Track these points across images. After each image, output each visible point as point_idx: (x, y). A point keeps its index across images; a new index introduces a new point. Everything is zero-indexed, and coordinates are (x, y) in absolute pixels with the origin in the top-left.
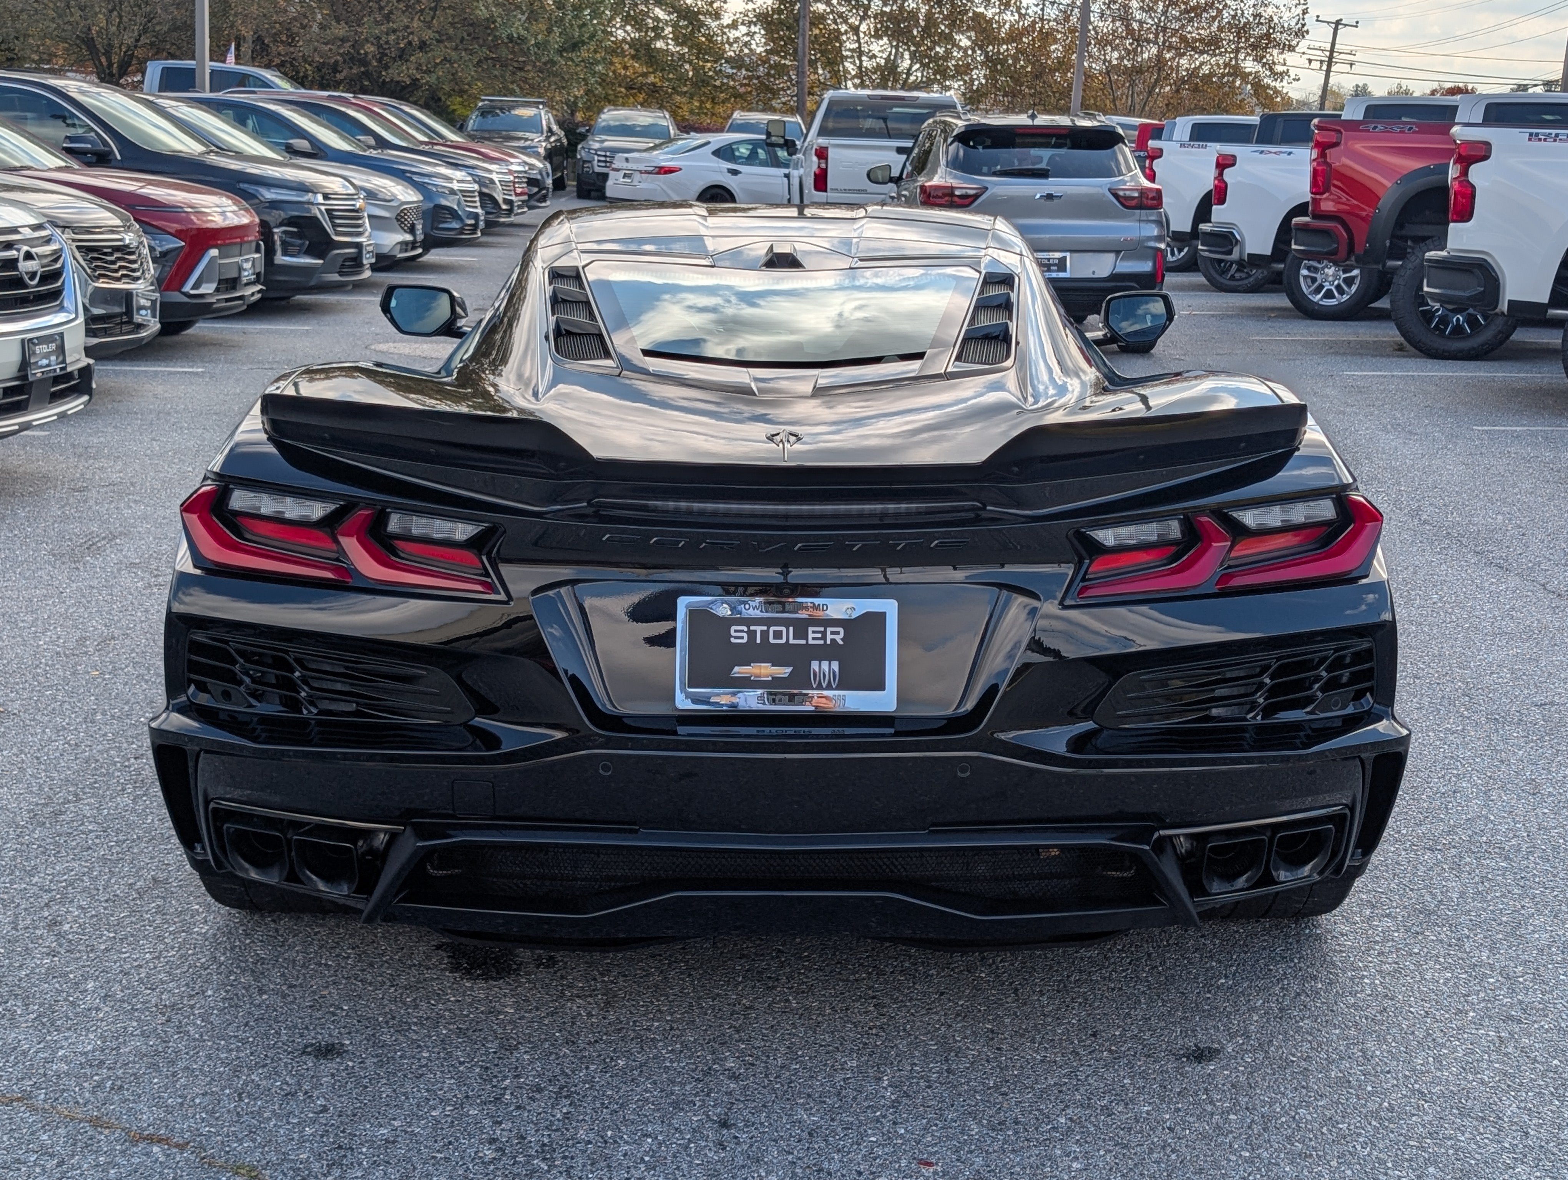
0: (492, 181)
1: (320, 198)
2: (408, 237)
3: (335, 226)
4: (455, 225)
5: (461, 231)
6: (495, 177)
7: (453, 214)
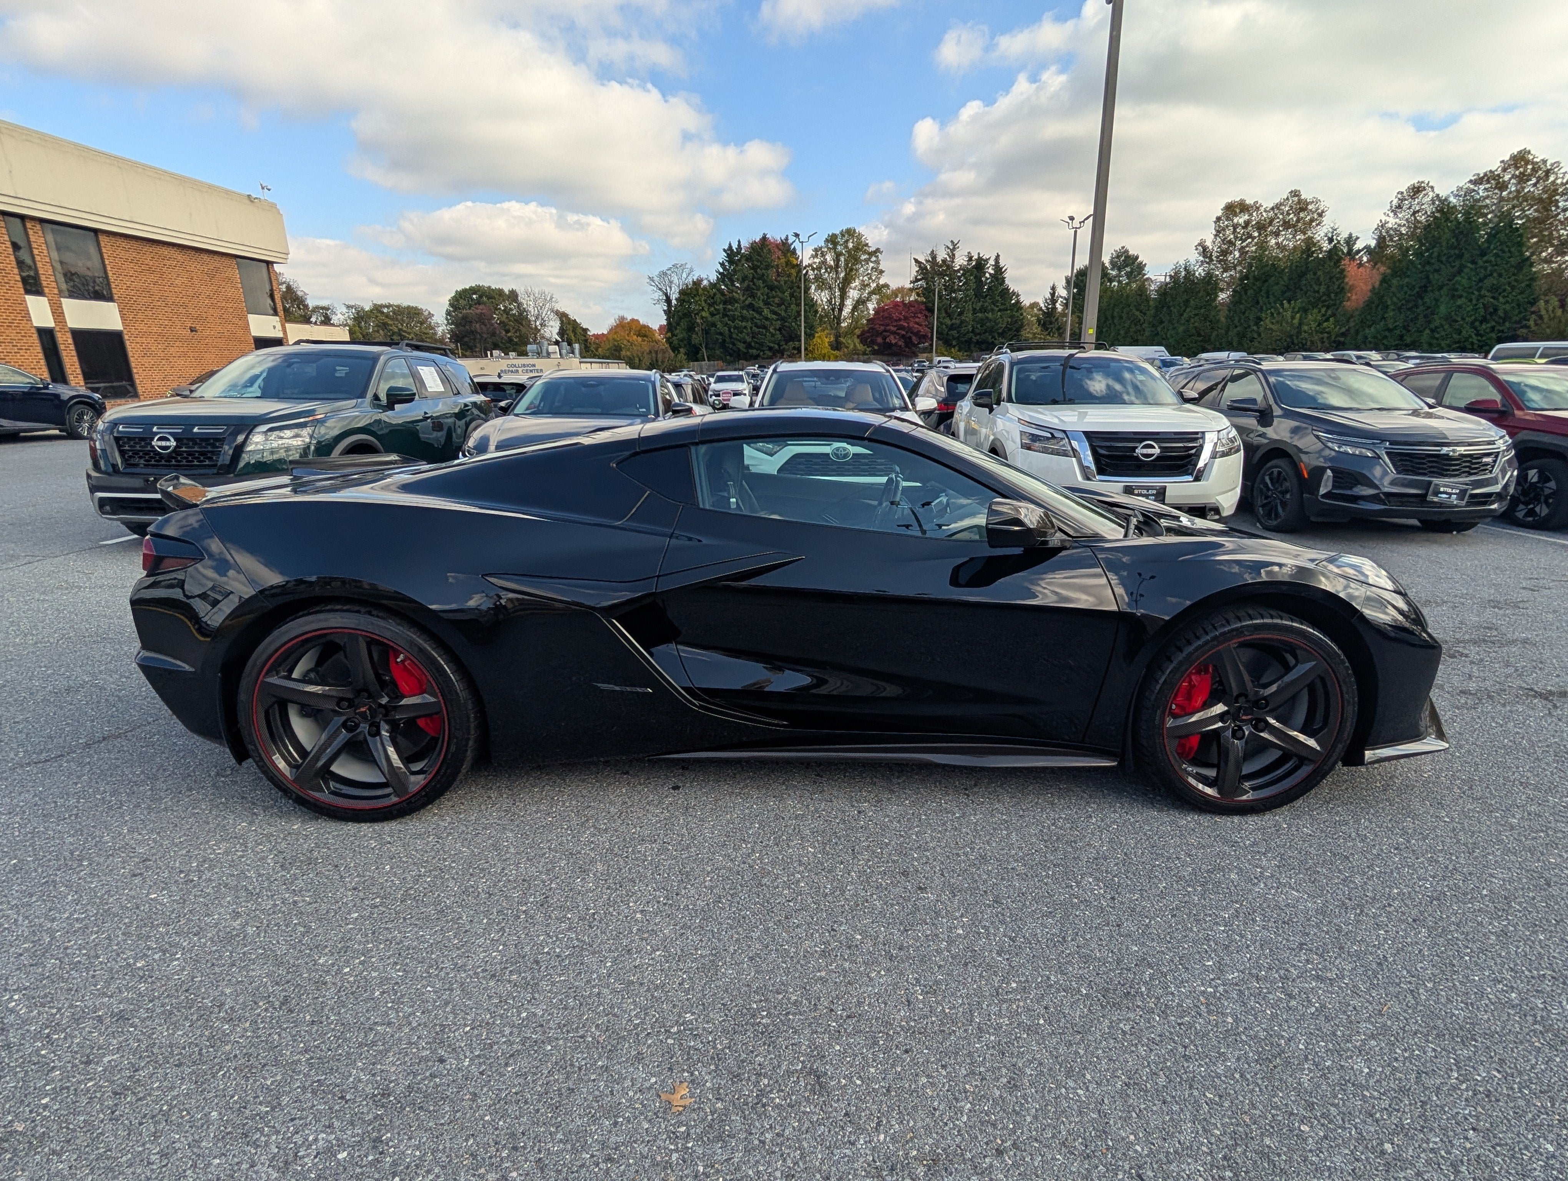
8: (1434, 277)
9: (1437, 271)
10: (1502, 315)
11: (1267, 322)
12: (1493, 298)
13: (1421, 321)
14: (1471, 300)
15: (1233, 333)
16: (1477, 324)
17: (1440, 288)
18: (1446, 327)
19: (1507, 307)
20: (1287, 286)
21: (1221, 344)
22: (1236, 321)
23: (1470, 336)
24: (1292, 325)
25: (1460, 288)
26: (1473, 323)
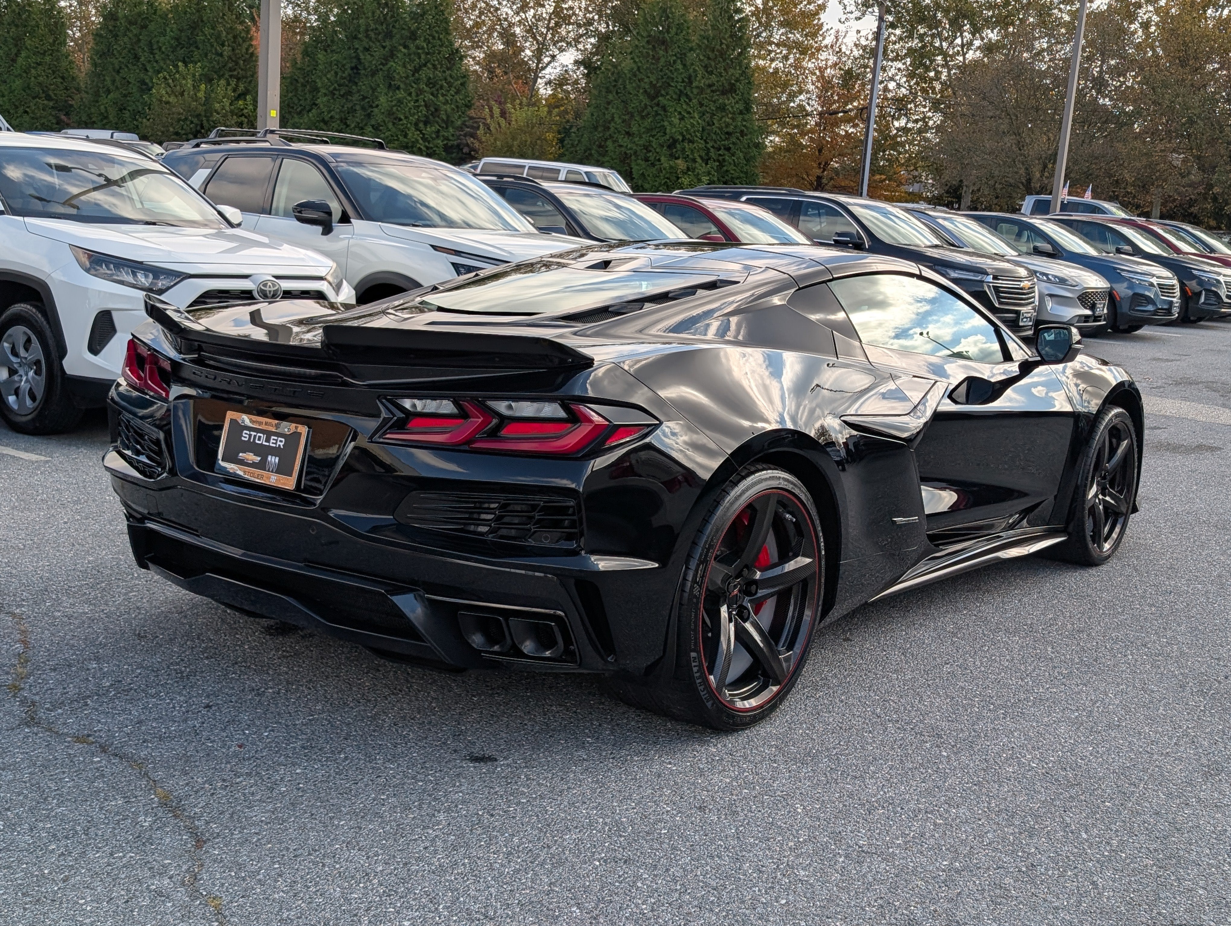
0: (1218, 281)
1: (990, 278)
2: (1088, 312)
3: (999, 298)
4: (1150, 308)
5: (1155, 313)
6: (1221, 279)
7: (1149, 300)
8: (365, 58)
9: (367, 49)
10: (445, 117)
11: (160, 91)
12: (432, 94)
13: (360, 114)
14: (410, 94)
15: (105, 101)
16: (421, 125)
17: (374, 73)
18: (390, 125)
19: (448, 107)
20: (177, 39)
21: (89, 116)
22: (108, 82)
23: (417, 141)
24: (196, 99)
25: (397, 77)
26: (416, 124)
